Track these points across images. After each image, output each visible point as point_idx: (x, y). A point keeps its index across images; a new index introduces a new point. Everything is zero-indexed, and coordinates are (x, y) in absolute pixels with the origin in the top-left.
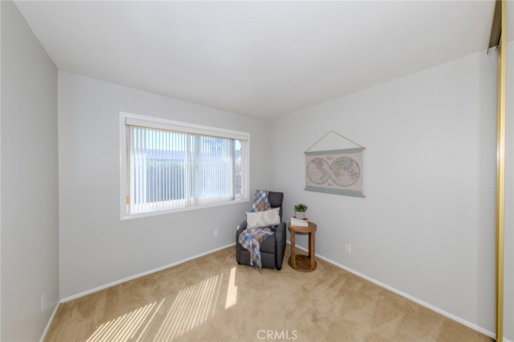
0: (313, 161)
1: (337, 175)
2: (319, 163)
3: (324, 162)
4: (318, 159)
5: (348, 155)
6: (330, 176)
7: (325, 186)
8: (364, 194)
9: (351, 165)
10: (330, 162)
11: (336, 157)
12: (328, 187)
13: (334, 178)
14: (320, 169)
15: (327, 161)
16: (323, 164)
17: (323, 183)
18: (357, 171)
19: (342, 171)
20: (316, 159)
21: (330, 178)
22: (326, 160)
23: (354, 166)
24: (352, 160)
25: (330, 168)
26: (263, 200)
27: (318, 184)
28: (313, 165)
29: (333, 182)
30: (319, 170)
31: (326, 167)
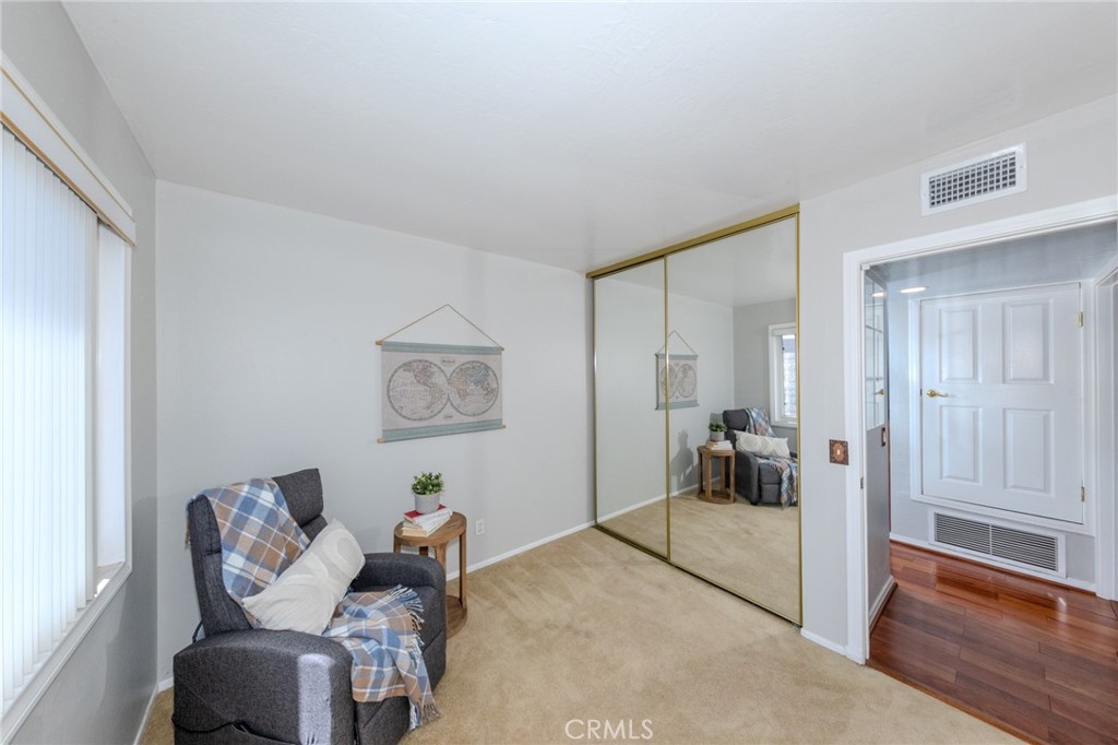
0: (407, 366)
1: (463, 395)
2: (423, 373)
3: (434, 369)
4: (420, 361)
5: (481, 358)
6: (449, 399)
7: (439, 421)
8: (504, 424)
9: (486, 375)
10: (449, 370)
11: (461, 359)
12: (444, 422)
13: (457, 401)
14: (425, 384)
15: (442, 367)
16: (432, 373)
17: (431, 417)
18: (494, 386)
19: (472, 386)
20: (415, 361)
21: (449, 404)
22: (439, 364)
23: (491, 378)
24: (487, 368)
25: (449, 381)
26: (271, 517)
27: (420, 419)
28: (405, 377)
29: (453, 410)
30: (422, 388)
31: (439, 379)
